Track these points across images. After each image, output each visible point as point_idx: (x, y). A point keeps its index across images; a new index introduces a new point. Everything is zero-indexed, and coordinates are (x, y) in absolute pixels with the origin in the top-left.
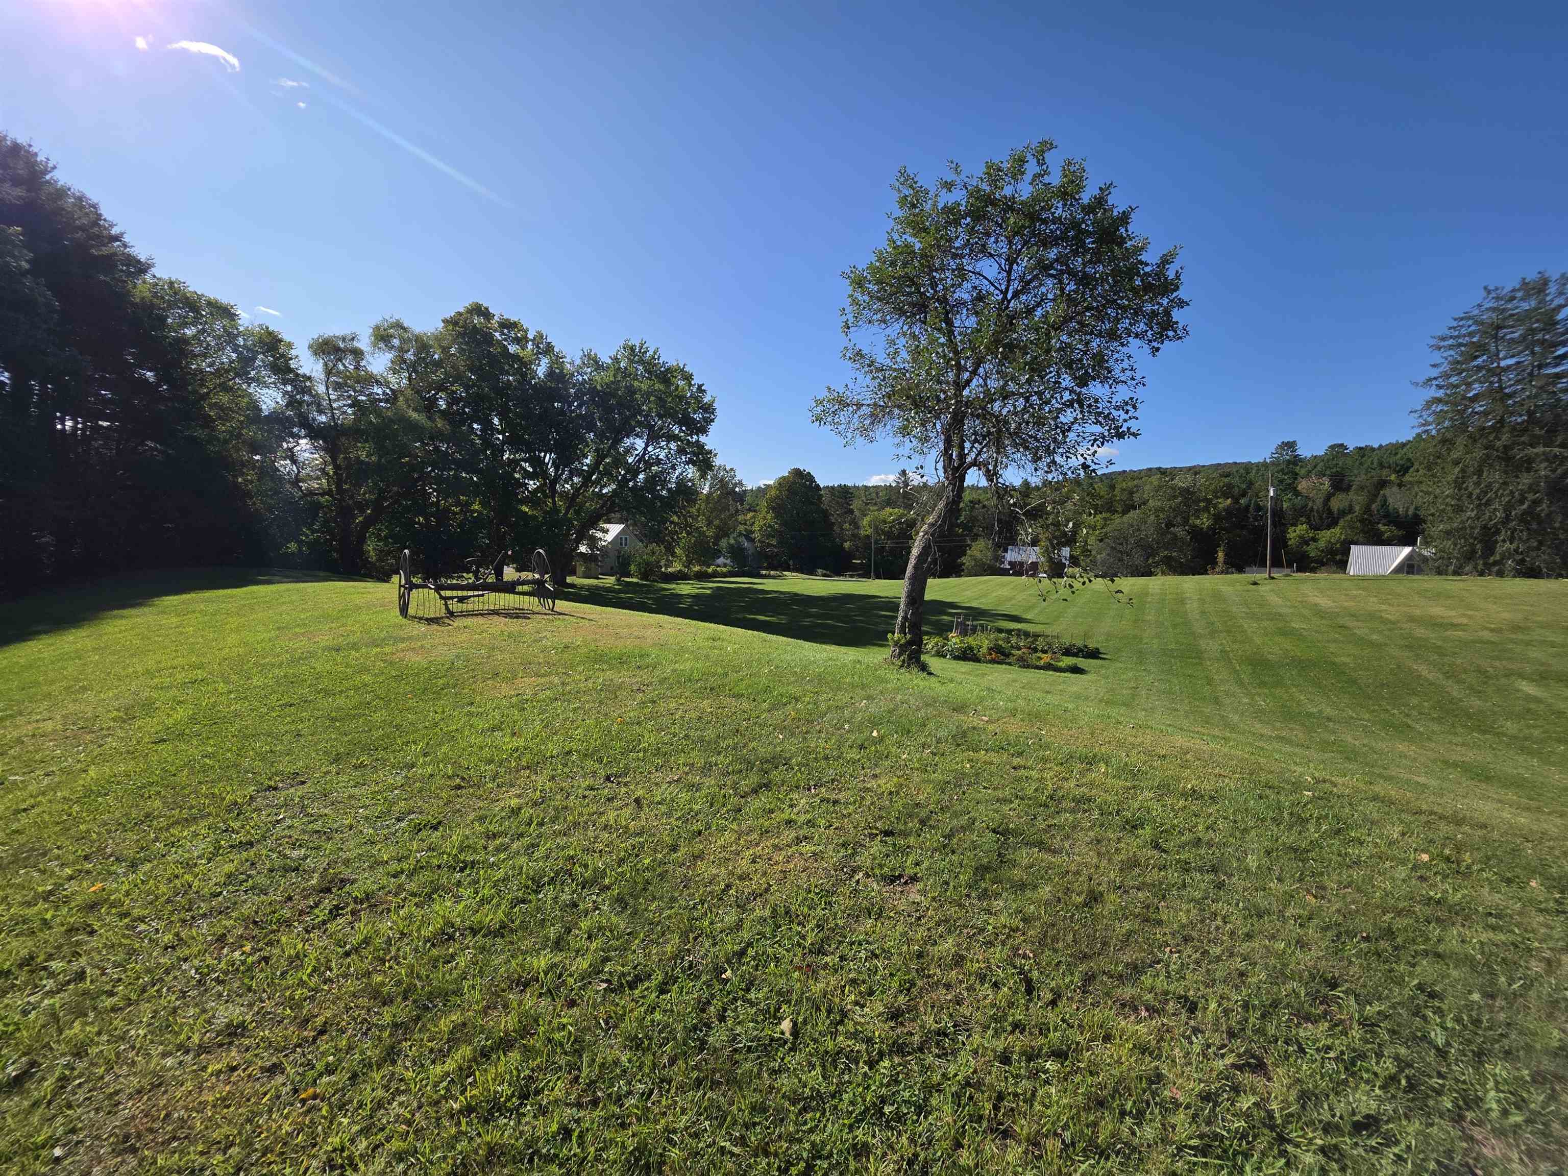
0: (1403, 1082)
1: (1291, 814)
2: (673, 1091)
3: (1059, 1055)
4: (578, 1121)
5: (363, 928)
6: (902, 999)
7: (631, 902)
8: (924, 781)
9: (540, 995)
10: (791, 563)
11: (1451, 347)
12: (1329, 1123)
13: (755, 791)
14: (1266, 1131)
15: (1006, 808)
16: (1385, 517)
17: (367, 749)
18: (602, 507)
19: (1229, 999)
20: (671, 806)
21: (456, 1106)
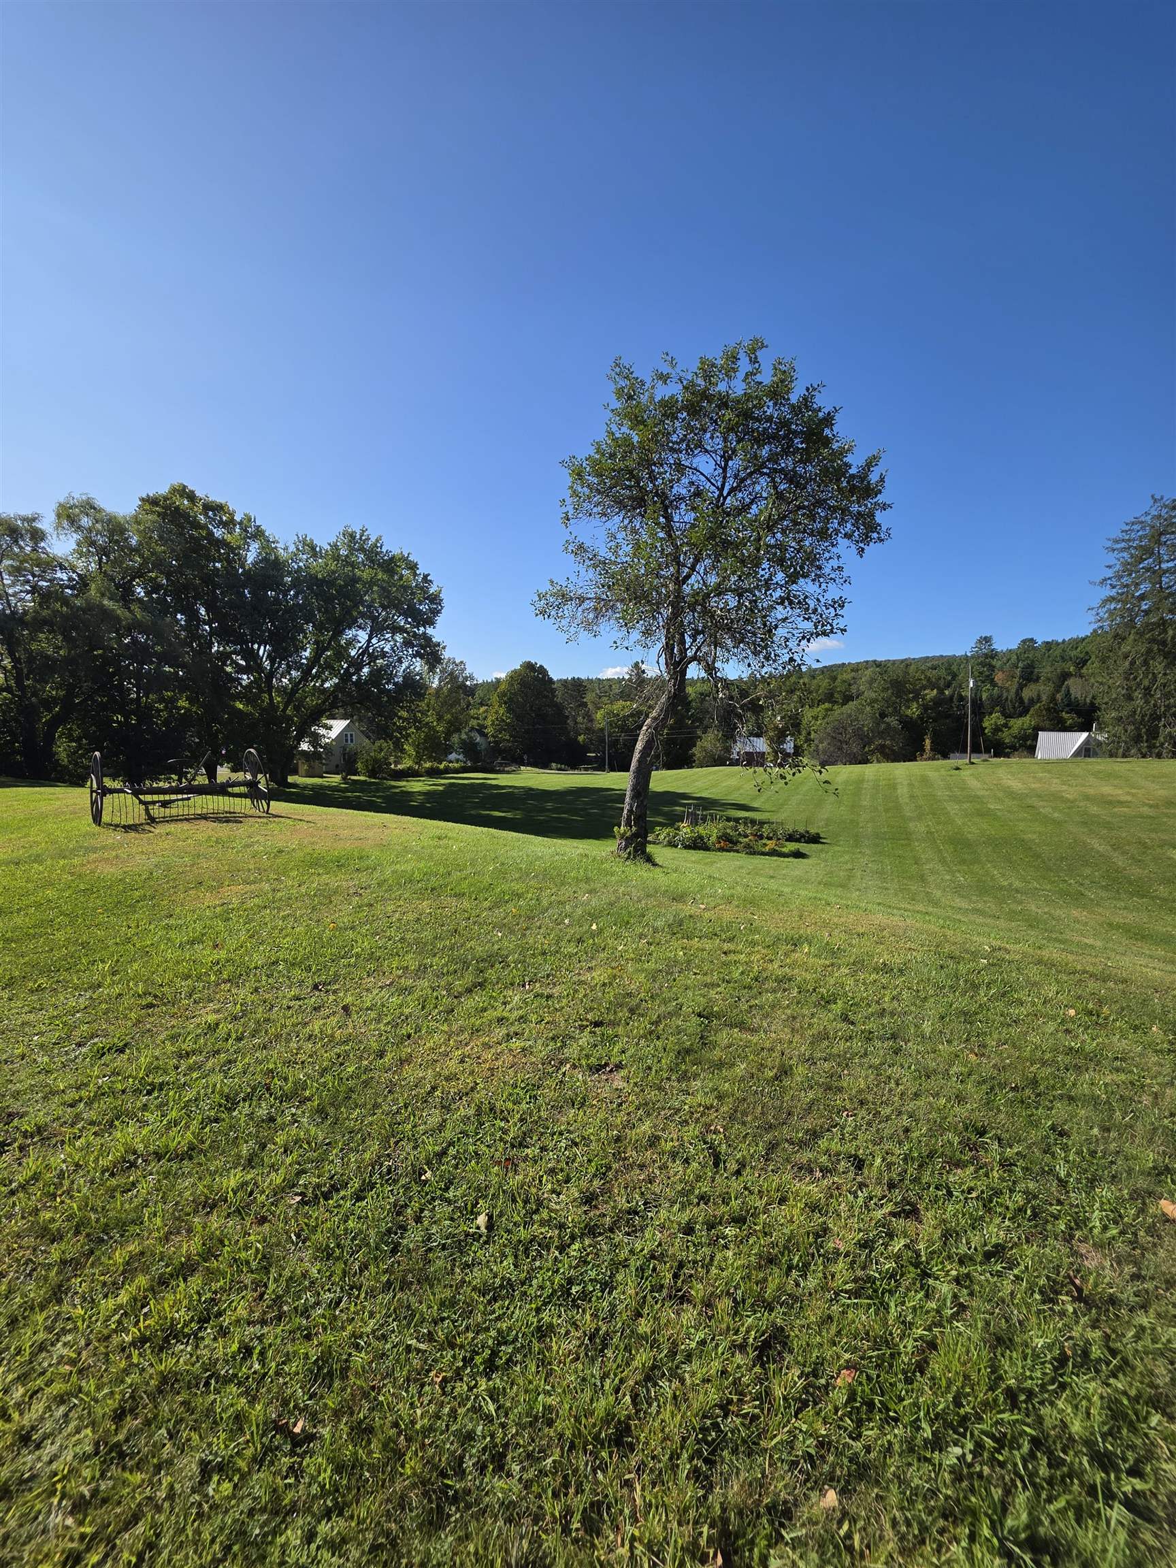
0: (1029, 1212)
1: (966, 981)
2: (363, 1295)
3: (739, 1220)
4: (260, 1338)
5: (32, 1163)
6: (597, 1183)
7: (332, 1111)
8: (638, 970)
9: (229, 1215)
10: (525, 757)
11: (1123, 550)
12: (966, 1255)
13: (469, 991)
14: (912, 1269)
15: (712, 994)
16: (1068, 705)
17: (47, 971)
18: (324, 702)
19: (893, 1154)
20: (380, 1011)
21: (128, 1339)
